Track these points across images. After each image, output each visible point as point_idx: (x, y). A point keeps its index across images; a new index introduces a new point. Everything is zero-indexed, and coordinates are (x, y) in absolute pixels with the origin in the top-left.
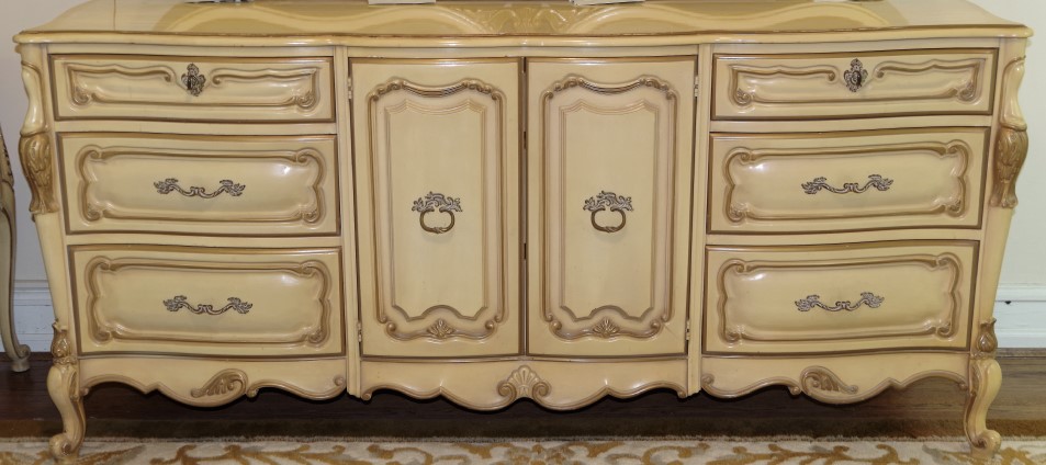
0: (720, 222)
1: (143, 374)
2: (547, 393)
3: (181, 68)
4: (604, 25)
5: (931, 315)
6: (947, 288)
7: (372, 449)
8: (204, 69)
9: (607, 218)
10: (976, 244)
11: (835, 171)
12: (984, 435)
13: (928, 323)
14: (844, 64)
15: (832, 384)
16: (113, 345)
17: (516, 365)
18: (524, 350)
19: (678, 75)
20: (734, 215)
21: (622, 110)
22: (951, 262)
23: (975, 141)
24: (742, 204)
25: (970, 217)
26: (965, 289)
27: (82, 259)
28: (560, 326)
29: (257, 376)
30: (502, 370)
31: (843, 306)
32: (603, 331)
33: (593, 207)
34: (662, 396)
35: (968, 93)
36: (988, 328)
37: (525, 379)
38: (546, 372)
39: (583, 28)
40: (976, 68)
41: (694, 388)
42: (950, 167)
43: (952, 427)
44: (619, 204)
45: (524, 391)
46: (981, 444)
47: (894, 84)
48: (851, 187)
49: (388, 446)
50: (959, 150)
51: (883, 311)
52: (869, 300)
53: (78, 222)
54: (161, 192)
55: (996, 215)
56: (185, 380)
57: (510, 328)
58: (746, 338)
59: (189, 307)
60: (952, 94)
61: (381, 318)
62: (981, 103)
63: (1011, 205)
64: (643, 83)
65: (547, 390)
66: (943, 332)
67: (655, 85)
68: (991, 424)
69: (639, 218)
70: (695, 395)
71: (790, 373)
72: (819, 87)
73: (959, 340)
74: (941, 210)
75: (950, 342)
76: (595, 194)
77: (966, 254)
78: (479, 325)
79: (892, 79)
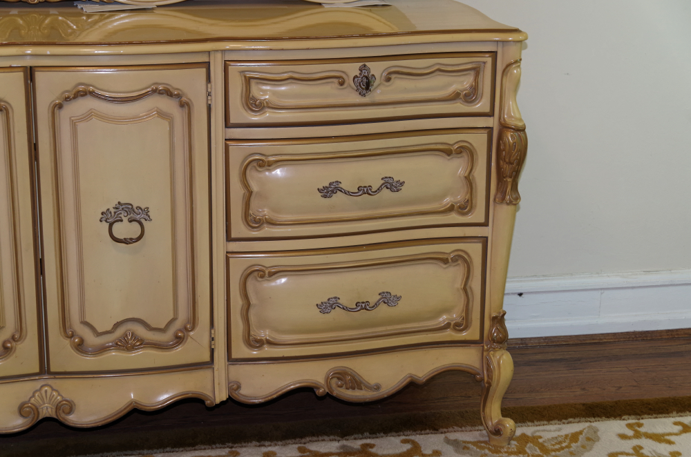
0: (239, 229)
2: (71, 411)
4: (115, 32)
5: (446, 310)
6: (459, 284)
9: (124, 229)
10: (484, 241)
11: (350, 174)
12: (499, 423)
13: (444, 318)
14: (353, 69)
15: (356, 383)
17: (38, 385)
18: (45, 369)
19: (190, 83)
20: (252, 221)
21: (135, 119)
22: (461, 259)
23: (479, 142)
24: (261, 209)
25: (478, 215)
26: (476, 284)
28: (82, 341)
30: (23, 391)
31: (363, 306)
32: (126, 344)
33: (110, 219)
34: (189, 405)
35: (471, 95)
36: (499, 320)
38: (69, 389)
39: (93, 36)
40: (477, 71)
41: (221, 396)
42: (458, 166)
43: (472, 418)
44: (138, 215)
45: (47, 410)
46: (497, 432)
47: (401, 88)
48: (365, 190)
50: (465, 151)
51: (402, 308)
52: (387, 298)
55: (502, 212)
57: (29, 345)
58: (270, 343)
60: (455, 97)
62: (482, 105)
63: (515, 201)
64: (155, 91)
65: (71, 408)
66: (458, 327)
67: (168, 93)
68: (506, 412)
69: (158, 228)
70: (223, 403)
71: (315, 374)
72: (329, 93)
73: (472, 333)
74: (451, 209)
75: (464, 335)
76: (111, 206)
77: (474, 250)
79: (399, 83)
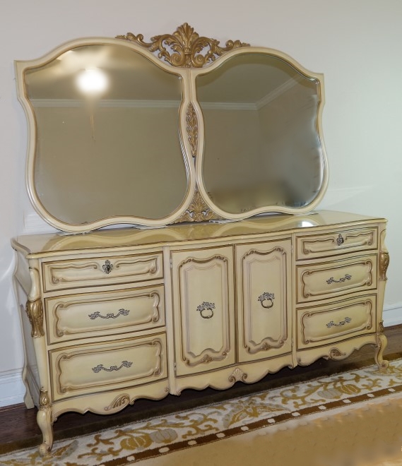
0: (301, 299)
1: (81, 405)
2: (246, 377)
3: (102, 262)
5: (364, 322)
6: (368, 312)
7: (177, 417)
8: (112, 262)
10: (376, 295)
12: (383, 362)
13: (364, 325)
14: (336, 236)
15: (339, 353)
16: (67, 394)
17: (234, 368)
18: (237, 362)
19: (285, 245)
20: (305, 296)
21: (267, 261)
22: (369, 302)
23: (374, 259)
25: (373, 286)
26: (374, 311)
27: (55, 356)
28: (249, 349)
29: (134, 394)
30: (228, 372)
32: (267, 347)
34: (285, 369)
35: (370, 243)
36: (381, 323)
37: (238, 373)
38: (246, 369)
40: (372, 233)
41: (296, 365)
42: (366, 268)
43: (372, 361)
45: (238, 379)
46: (384, 366)
49: (183, 414)
50: (369, 262)
51: (352, 323)
52: (348, 320)
53: (53, 339)
54: (92, 319)
55: (381, 283)
56: (102, 404)
57: (232, 353)
58: (312, 341)
59: (105, 369)
60: (365, 244)
61: (184, 359)
62: (374, 246)
63: (386, 279)
66: (369, 328)
68: (385, 358)
69: (277, 301)
71: (325, 352)
72: (328, 245)
73: (373, 330)
74: (365, 284)
75: (369, 331)
77: (373, 298)
78: (220, 354)
79: (349, 240)
